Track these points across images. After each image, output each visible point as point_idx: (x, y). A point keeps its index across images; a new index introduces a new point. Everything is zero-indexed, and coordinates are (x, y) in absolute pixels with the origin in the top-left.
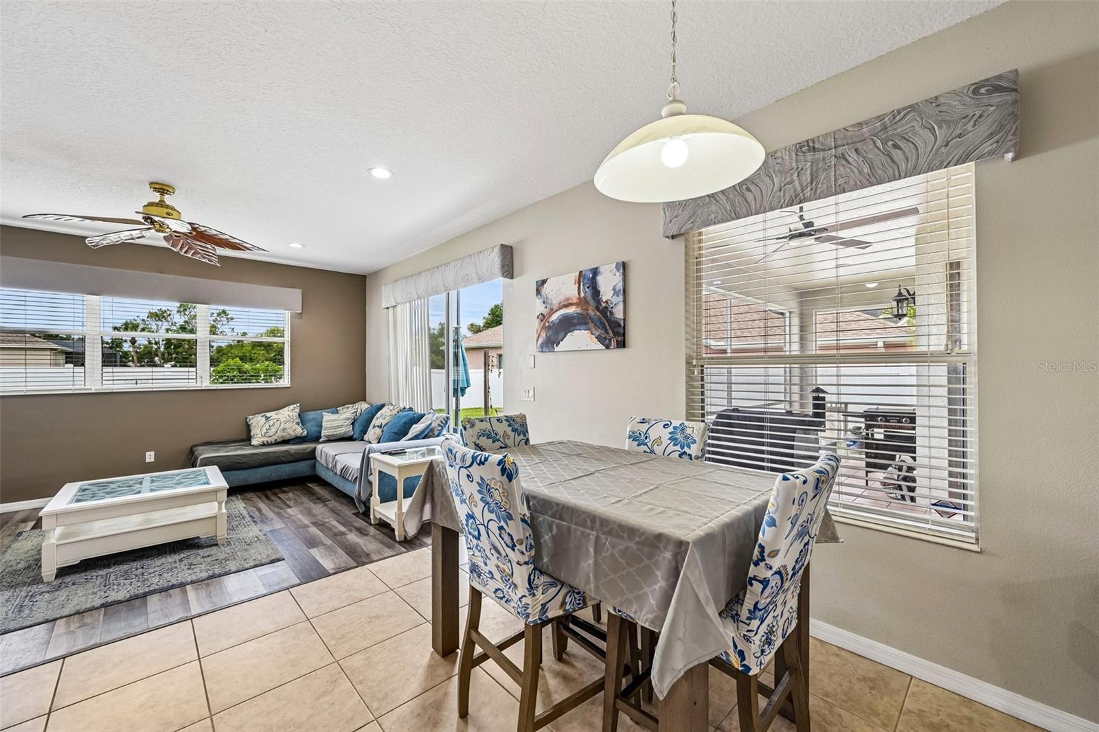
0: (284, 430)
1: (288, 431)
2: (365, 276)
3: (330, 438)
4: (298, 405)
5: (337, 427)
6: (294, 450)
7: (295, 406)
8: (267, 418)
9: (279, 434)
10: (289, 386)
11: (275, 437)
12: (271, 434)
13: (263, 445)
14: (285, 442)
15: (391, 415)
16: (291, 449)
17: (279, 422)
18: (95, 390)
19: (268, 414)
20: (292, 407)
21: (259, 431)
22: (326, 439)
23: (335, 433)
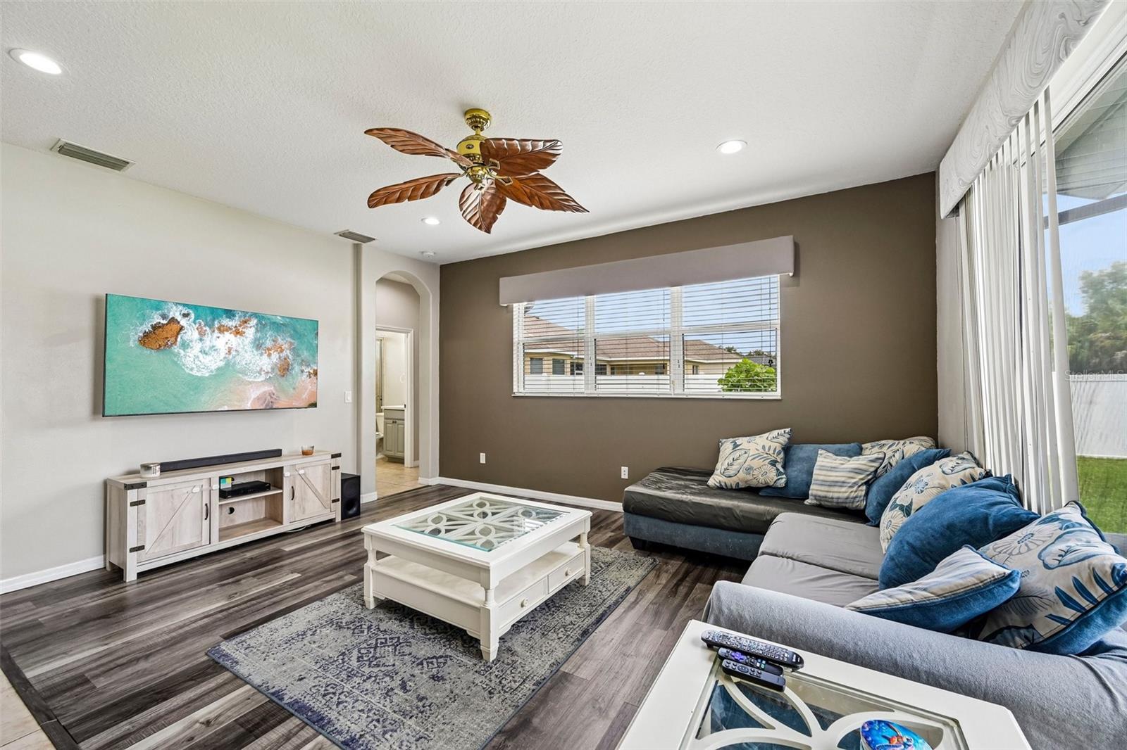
0: (749, 469)
1: (755, 473)
2: (933, 173)
4: (788, 430)
5: (838, 484)
6: (741, 511)
7: (782, 431)
8: (736, 446)
9: (741, 475)
10: (780, 398)
11: (735, 479)
12: (731, 472)
15: (943, 487)
16: (738, 506)
17: (746, 455)
19: (739, 441)
20: (775, 433)
21: (722, 464)
23: (833, 496)
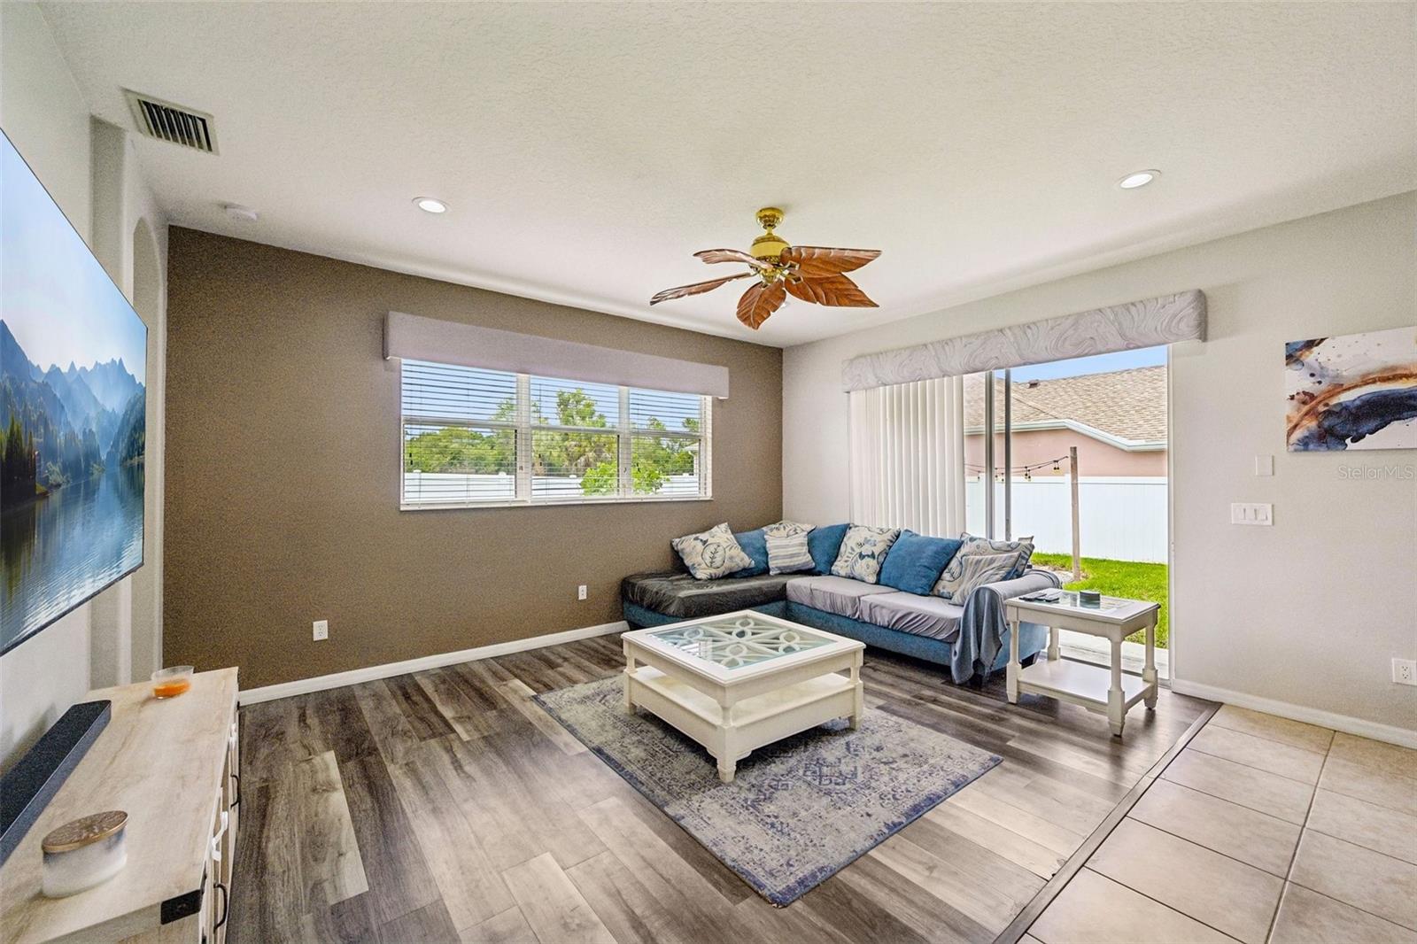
0: (730, 557)
1: (736, 560)
2: (782, 350)
3: (784, 571)
4: (728, 523)
5: (792, 556)
7: (725, 524)
8: (703, 542)
9: (727, 563)
10: (710, 498)
11: (722, 569)
12: (718, 563)
13: (712, 579)
14: (731, 576)
17: (720, 547)
18: (532, 502)
19: (702, 538)
20: (722, 526)
21: (699, 559)
22: (779, 572)
23: (792, 564)
